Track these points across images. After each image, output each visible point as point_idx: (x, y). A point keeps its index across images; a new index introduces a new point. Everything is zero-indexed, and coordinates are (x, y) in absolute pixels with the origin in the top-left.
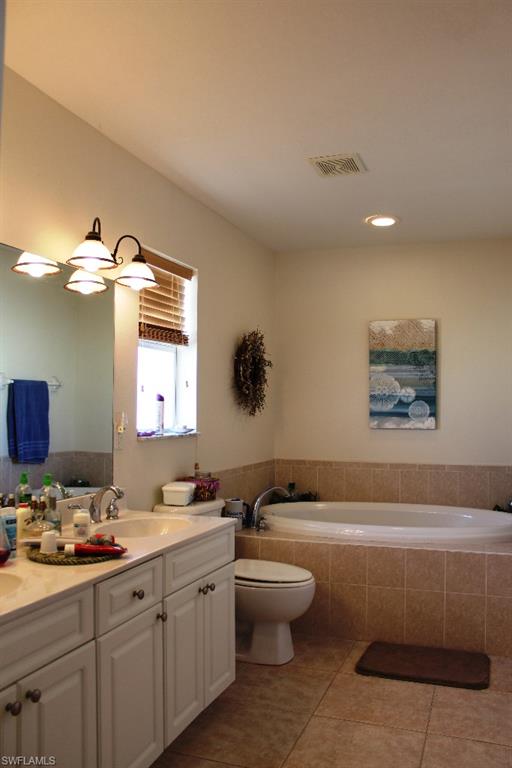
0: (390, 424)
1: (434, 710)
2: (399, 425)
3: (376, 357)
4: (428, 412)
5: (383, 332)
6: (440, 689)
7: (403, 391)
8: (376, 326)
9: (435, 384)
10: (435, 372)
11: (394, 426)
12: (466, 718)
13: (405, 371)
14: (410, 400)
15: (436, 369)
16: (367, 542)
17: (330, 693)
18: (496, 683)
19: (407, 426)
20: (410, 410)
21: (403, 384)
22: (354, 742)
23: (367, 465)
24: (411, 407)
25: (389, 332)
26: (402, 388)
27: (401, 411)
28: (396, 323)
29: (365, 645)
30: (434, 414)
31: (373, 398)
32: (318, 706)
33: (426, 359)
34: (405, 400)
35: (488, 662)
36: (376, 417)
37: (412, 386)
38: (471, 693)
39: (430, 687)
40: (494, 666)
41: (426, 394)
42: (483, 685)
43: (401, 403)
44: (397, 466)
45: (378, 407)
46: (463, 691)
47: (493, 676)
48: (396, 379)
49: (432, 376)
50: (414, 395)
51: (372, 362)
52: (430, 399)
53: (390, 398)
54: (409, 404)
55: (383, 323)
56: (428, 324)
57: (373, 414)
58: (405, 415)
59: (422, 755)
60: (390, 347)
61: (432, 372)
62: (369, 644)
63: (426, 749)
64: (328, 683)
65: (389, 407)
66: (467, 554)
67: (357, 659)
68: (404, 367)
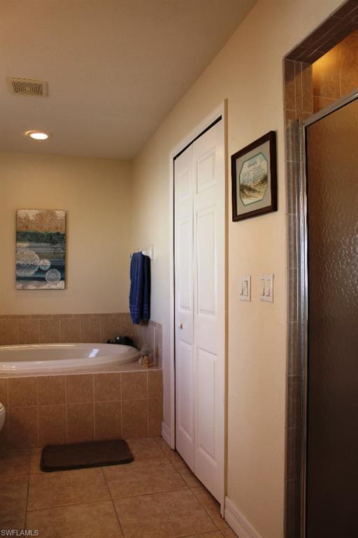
0: (32, 286)
1: (109, 484)
2: (38, 286)
3: (21, 236)
4: (60, 277)
5: (27, 218)
6: (105, 468)
7: (42, 261)
8: (22, 213)
9: (64, 257)
10: (64, 248)
11: (34, 288)
12: (131, 483)
13: (44, 247)
14: (47, 268)
15: (65, 246)
16: (35, 374)
17: (32, 491)
18: (137, 456)
19: (45, 287)
20: (47, 275)
21: (42, 257)
22: (68, 521)
23: (13, 317)
24: (47, 274)
25: (32, 218)
26: (40, 260)
27: (40, 277)
28: (37, 212)
29: (39, 450)
30: (63, 279)
31: (19, 267)
32: (27, 504)
33: (57, 239)
34: (43, 268)
35: (126, 444)
36: (21, 281)
37: (48, 258)
38: (126, 466)
39: (98, 469)
40: (130, 446)
41: (58, 264)
42: (130, 460)
43: (40, 271)
44: (38, 316)
45: (23, 274)
46: (120, 466)
47: (133, 452)
48: (36, 253)
49: (62, 251)
50: (49, 265)
51: (18, 240)
52: (60, 267)
53: (31, 267)
54: (46, 271)
55: (27, 211)
56: (60, 214)
57: (18, 279)
58: (43, 279)
59: (117, 514)
60: (32, 228)
61: (63, 249)
62: (42, 449)
63: (117, 510)
64: (26, 485)
65: (31, 273)
66: (108, 374)
67: (39, 462)
68: (43, 244)
